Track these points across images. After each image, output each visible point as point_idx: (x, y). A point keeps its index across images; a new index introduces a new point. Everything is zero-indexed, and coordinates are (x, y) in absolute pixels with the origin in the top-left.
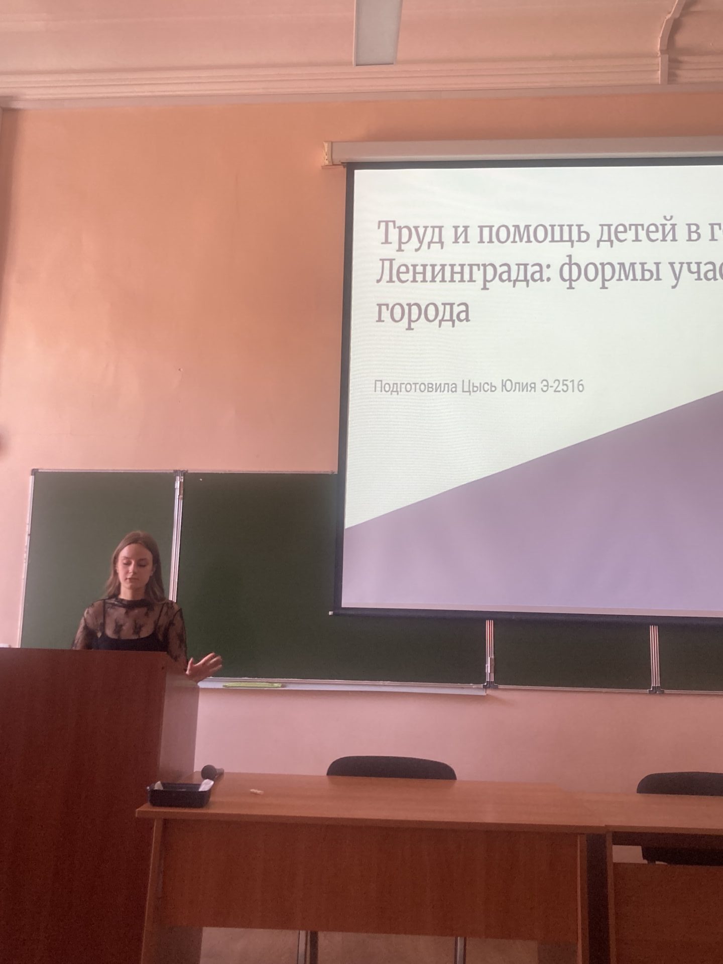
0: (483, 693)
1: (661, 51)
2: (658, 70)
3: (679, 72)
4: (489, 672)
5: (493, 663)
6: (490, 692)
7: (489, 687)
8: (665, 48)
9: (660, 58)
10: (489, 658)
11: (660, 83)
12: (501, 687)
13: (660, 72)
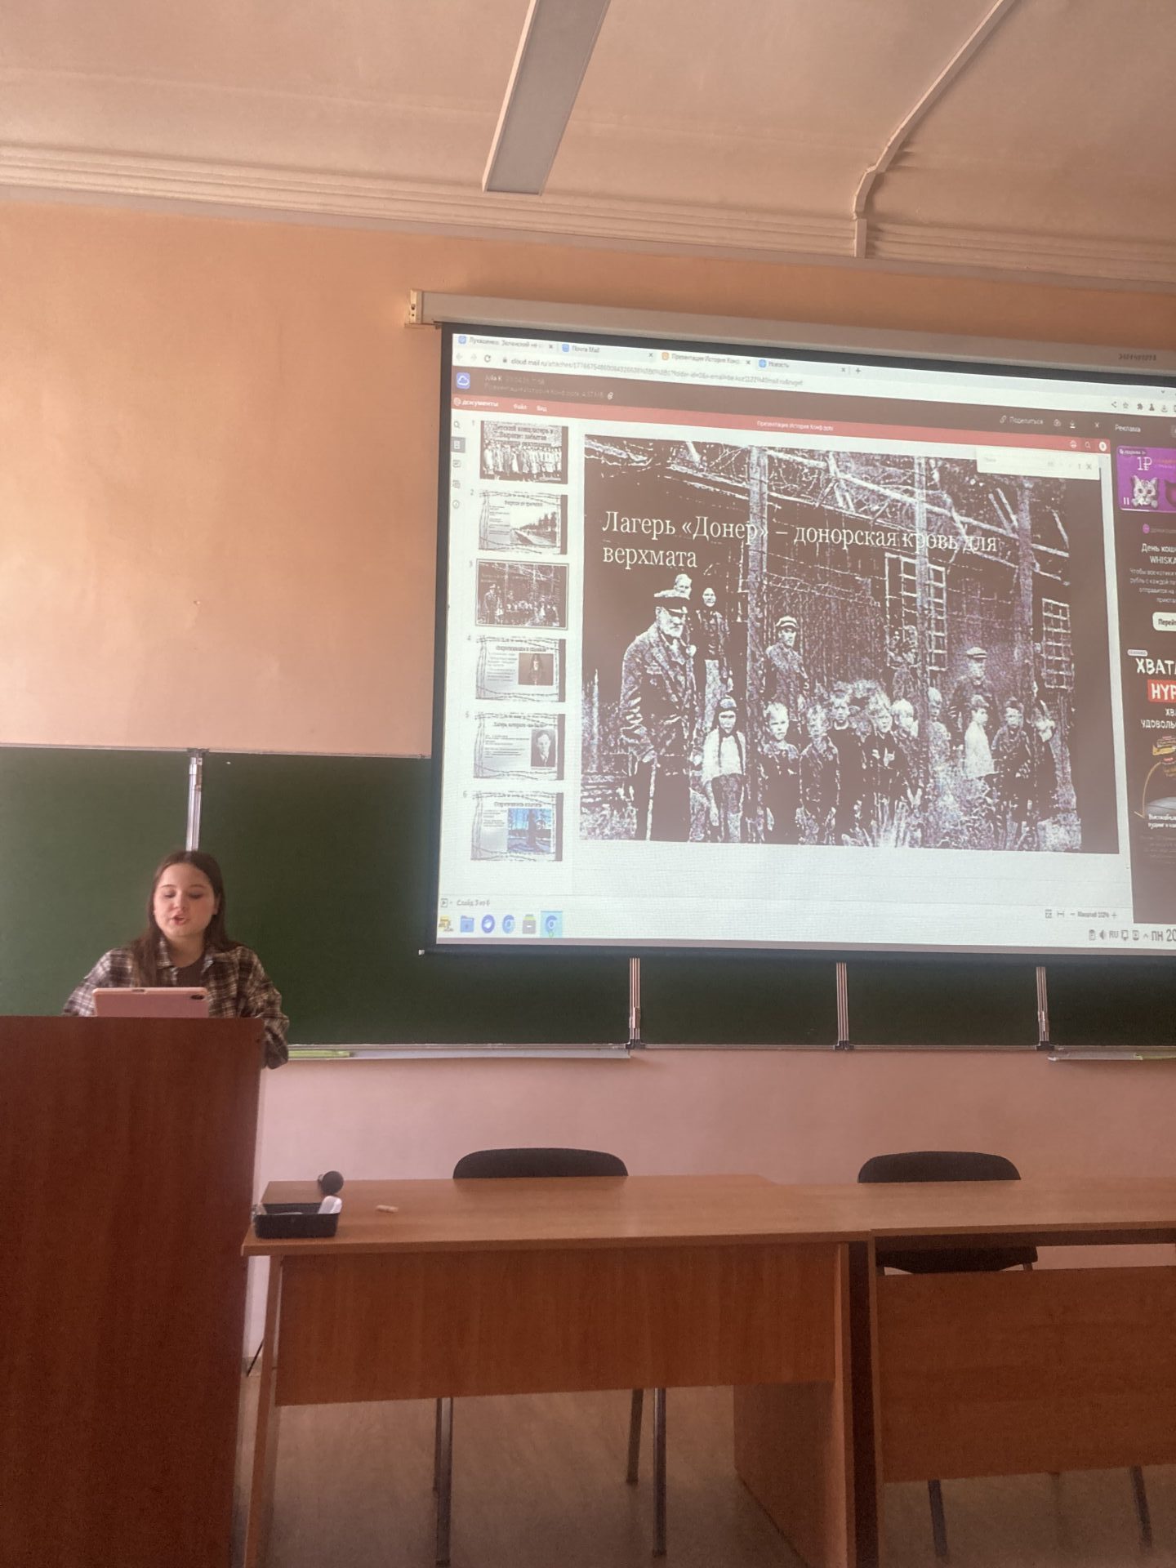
0: (625, 1055)
1: (856, 212)
2: (854, 238)
3: (878, 243)
4: (634, 1027)
5: (639, 1015)
6: (633, 1053)
7: (633, 1048)
8: (862, 209)
9: (856, 222)
10: (634, 1009)
11: (855, 255)
12: (649, 1046)
13: (855, 241)
